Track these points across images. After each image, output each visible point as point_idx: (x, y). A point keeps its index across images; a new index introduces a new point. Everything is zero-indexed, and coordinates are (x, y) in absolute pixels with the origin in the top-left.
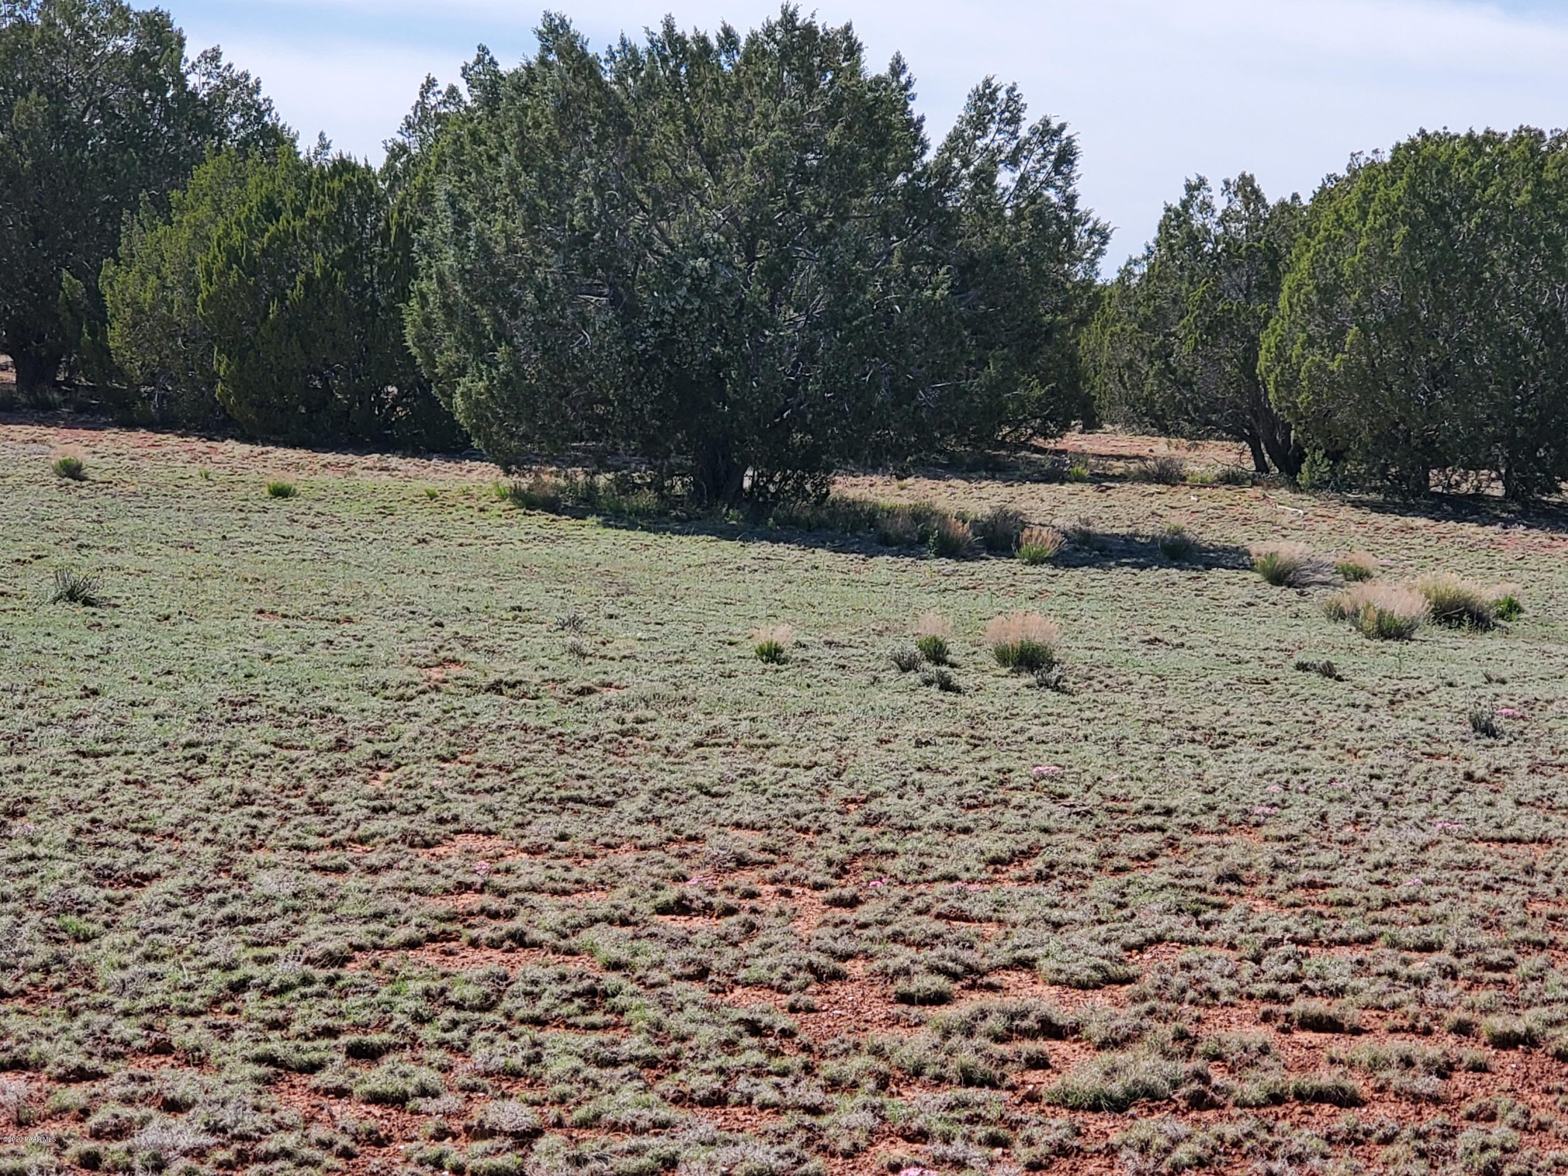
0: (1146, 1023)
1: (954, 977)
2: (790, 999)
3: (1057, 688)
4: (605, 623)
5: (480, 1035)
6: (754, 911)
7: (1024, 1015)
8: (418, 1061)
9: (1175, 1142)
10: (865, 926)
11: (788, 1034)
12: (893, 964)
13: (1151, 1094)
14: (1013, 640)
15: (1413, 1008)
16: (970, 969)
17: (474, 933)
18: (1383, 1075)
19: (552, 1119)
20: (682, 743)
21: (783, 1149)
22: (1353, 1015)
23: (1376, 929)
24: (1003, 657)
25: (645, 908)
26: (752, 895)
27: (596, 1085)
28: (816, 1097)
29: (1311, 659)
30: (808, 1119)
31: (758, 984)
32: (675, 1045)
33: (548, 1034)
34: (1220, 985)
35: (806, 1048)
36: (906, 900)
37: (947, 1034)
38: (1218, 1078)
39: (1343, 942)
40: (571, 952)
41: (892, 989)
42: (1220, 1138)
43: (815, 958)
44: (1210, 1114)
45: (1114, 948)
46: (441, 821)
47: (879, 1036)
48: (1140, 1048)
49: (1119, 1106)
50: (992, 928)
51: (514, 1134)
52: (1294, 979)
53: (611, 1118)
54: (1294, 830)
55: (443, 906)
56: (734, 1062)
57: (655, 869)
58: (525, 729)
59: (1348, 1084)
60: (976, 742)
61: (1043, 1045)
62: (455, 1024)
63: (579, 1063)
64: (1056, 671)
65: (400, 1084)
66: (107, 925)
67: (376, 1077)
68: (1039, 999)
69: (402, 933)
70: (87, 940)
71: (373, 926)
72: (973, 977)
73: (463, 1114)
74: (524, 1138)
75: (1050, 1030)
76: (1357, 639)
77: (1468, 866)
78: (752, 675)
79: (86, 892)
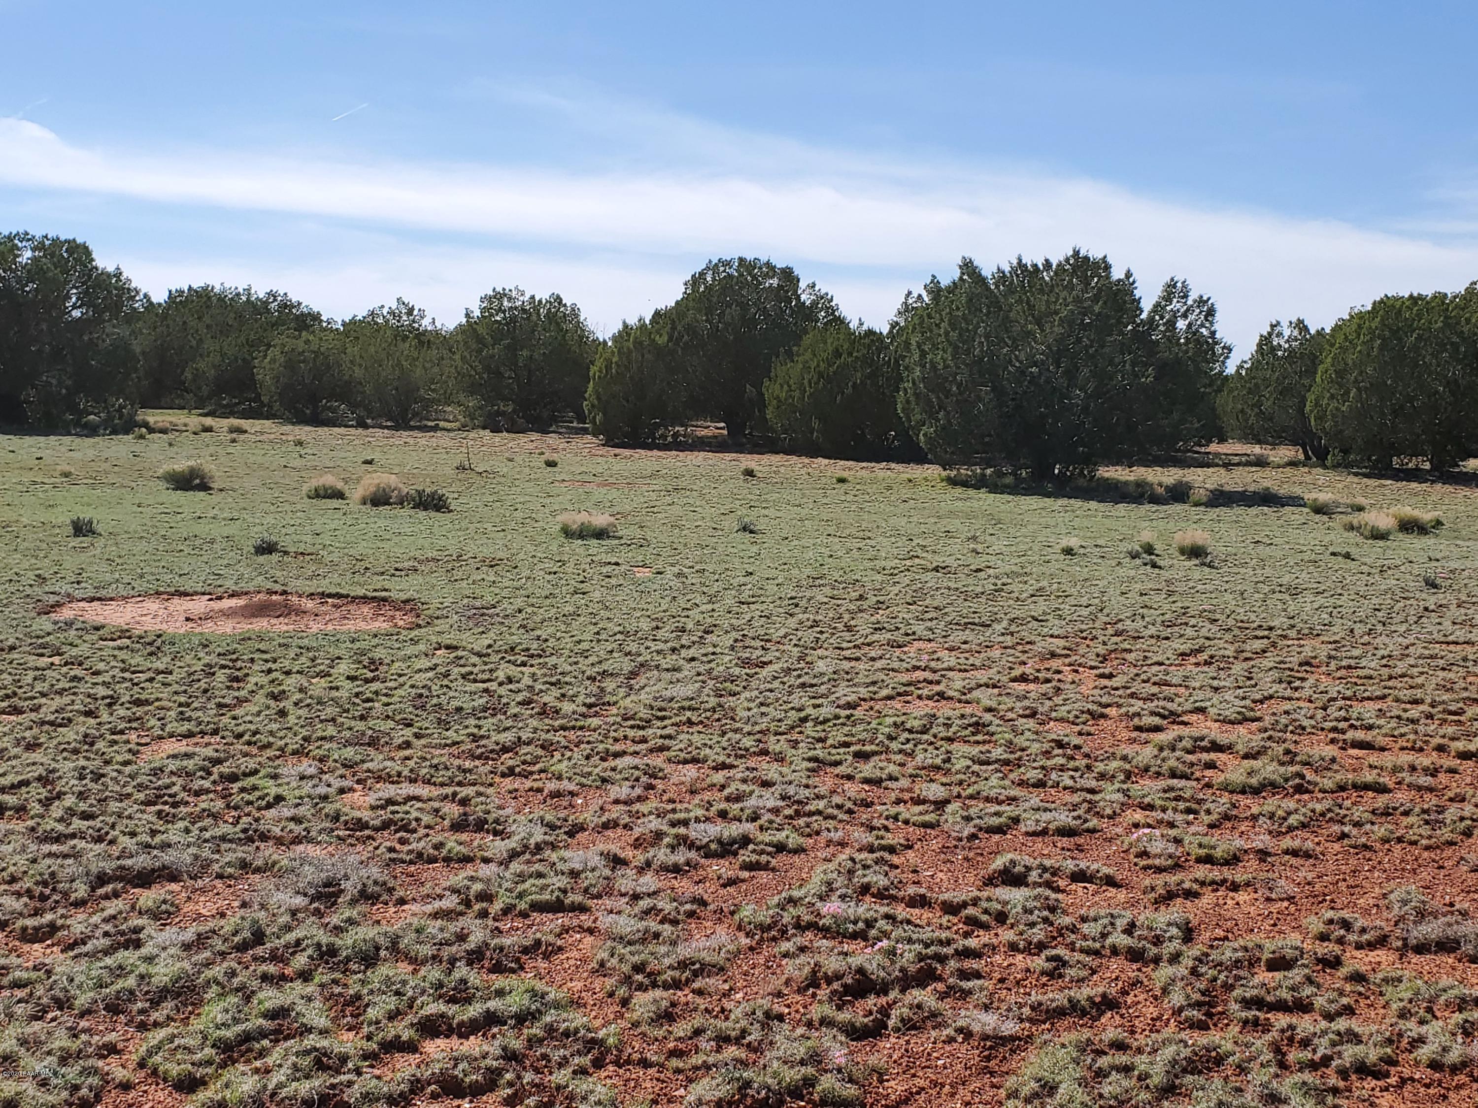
0: (1268, 744)
1: (1164, 717)
2: (1078, 728)
3: (1209, 566)
4: (988, 538)
5: (920, 747)
6: (1059, 681)
7: (1202, 739)
8: (889, 761)
9: (1289, 813)
10: (1117, 689)
11: (1077, 747)
12: (1132, 710)
13: (1273, 785)
14: (1188, 542)
15: (1412, 737)
16: (1172, 713)
17: (920, 692)
18: (1400, 775)
19: (955, 794)
20: (1025, 595)
21: (1075, 814)
22: (1381, 741)
23: (1387, 691)
24: (1182, 551)
25: (1005, 679)
26: (1059, 672)
27: (978, 775)
28: (1093, 784)
29: (1338, 550)
30: (1089, 796)
31: (1061, 720)
32: (1019, 753)
33: (955, 746)
34: (1306, 723)
35: (1087, 756)
36: (1137, 675)
37: (1161, 749)
38: (1310, 776)
39: (1369, 699)
40: (967, 702)
41: (1132, 723)
42: (1313, 811)
43: (1090, 706)
44: (1306, 797)
45: (1248, 702)
46: (907, 635)
47: (1126, 749)
48: (1265, 759)
49: (1256, 791)
50: (1182, 690)
51: (935, 803)
52: (1346, 719)
53: (985, 794)
54: (1337, 638)
55: (905, 678)
56: (1049, 763)
57: (1010, 659)
58: (949, 588)
59: (1382, 780)
60: (1170, 594)
61: (1213, 756)
62: (908, 741)
63: (970, 763)
64: (1209, 558)
65: (878, 773)
66: (744, 688)
67: (867, 769)
68: (1213, 731)
69: (885, 692)
70: (735, 695)
71: (871, 689)
72: (1174, 718)
73: (910, 790)
74: (940, 805)
75: (1216, 747)
76: (1360, 540)
77: (1431, 657)
78: (1059, 562)
79: (737, 671)
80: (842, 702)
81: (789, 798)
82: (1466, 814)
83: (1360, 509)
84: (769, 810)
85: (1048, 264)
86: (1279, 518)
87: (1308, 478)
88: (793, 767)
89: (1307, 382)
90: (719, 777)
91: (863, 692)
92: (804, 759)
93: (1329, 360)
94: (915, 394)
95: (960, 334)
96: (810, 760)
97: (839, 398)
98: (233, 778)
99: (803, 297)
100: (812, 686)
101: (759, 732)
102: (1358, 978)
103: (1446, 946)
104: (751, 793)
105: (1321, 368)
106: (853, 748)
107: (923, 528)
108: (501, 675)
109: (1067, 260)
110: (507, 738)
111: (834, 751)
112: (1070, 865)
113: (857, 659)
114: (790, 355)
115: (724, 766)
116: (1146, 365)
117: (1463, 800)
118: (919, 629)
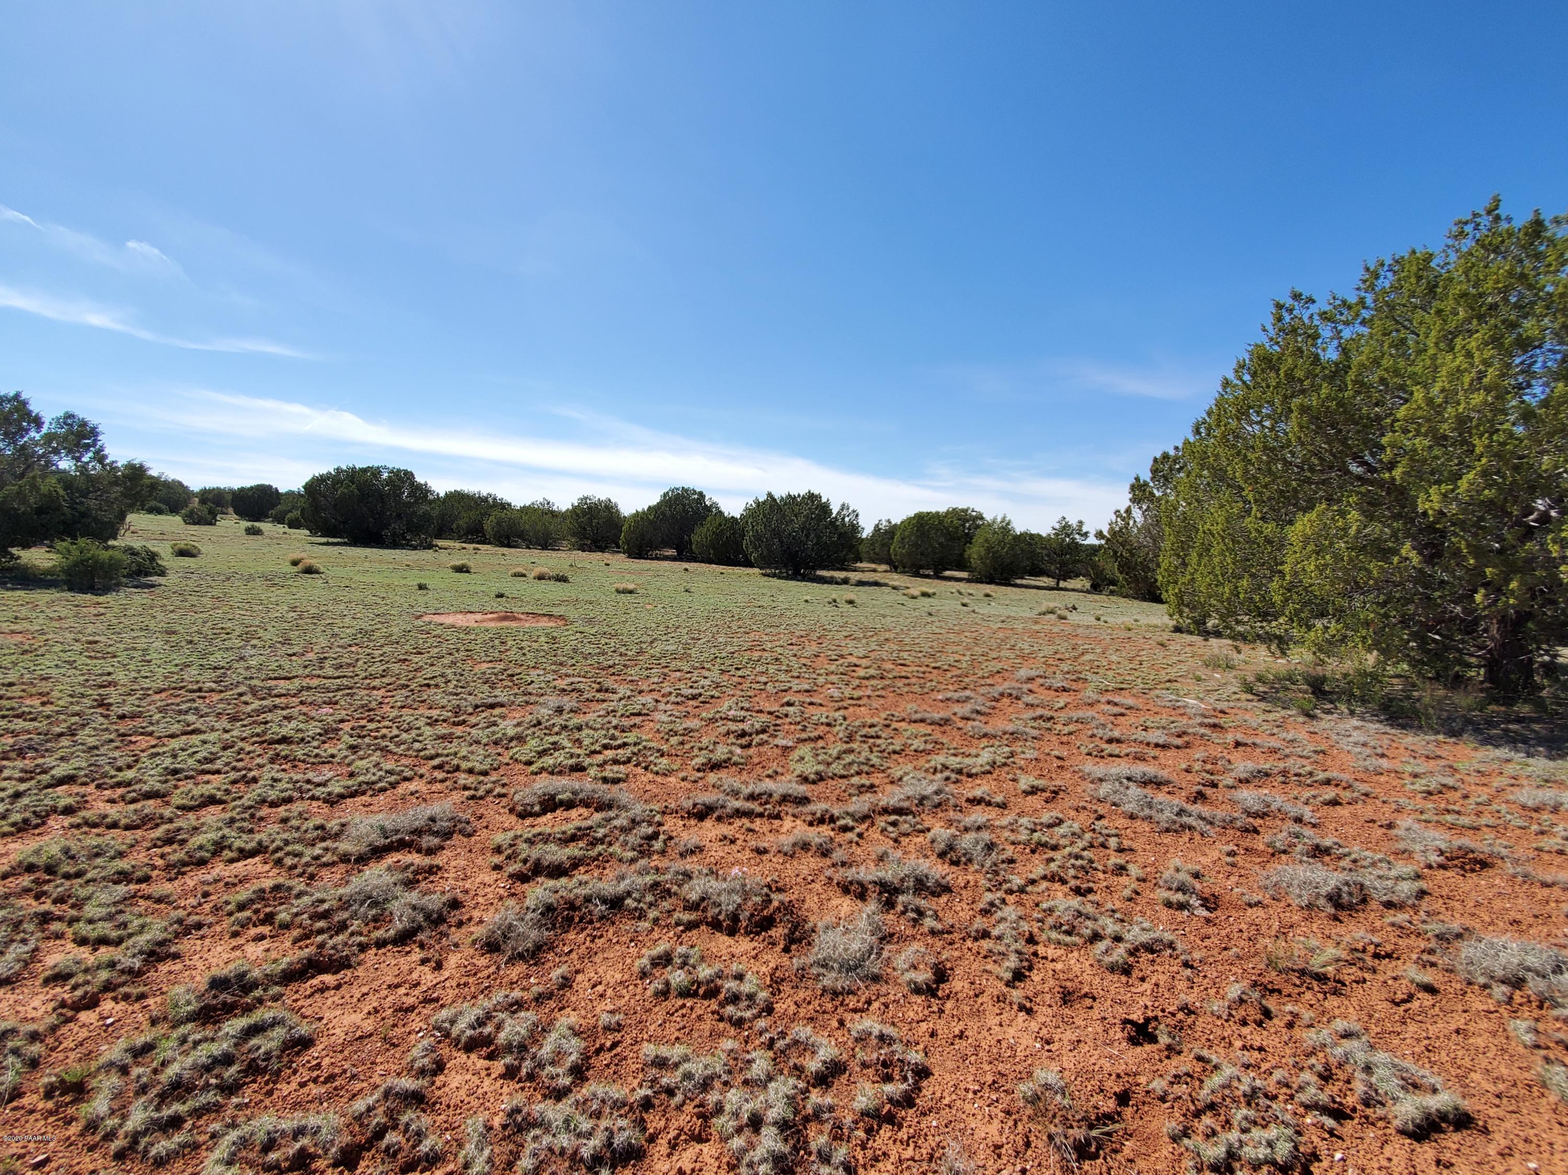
0: (872, 664)
1: (839, 656)
2: (811, 660)
3: (856, 607)
4: (778, 596)
5: (758, 666)
6: (804, 645)
7: (851, 663)
8: (747, 670)
9: (878, 685)
10: (823, 647)
11: (810, 666)
12: (828, 654)
13: (873, 676)
14: (848, 599)
15: (918, 662)
17: (756, 648)
18: (913, 673)
19: (770, 680)
22: (908, 663)
23: (912, 648)
24: (846, 602)
26: (804, 642)
27: (777, 674)
28: (815, 677)
29: (900, 602)
30: (814, 680)
31: (805, 657)
32: (791, 668)
33: (769, 665)
35: (813, 668)
36: (830, 643)
37: (838, 666)
38: (885, 673)
39: (906, 651)
40: (773, 652)
41: (828, 658)
42: (886, 684)
43: (815, 653)
44: (884, 680)
52: (898, 657)
56: (801, 671)
57: (787, 638)
61: (854, 668)
64: (856, 604)
65: (744, 674)
67: (740, 673)
68: (854, 660)
72: (842, 656)
74: (765, 684)
75: (856, 666)
78: (803, 605)
79: (690, 641)
80: (729, 652)
81: (714, 682)
82: (933, 684)
83: (908, 588)
84: (707, 685)
85: (798, 495)
86: (880, 591)
87: (891, 577)
88: (714, 672)
89: (891, 542)
90: (689, 676)
91: (736, 648)
92: (717, 670)
93: (899, 534)
94: (750, 541)
95: (767, 520)
96: (720, 670)
97: (721, 542)
98: (513, 676)
100: (718, 646)
101: (700, 661)
102: (896, 729)
103: (922, 721)
104: (701, 680)
105: (896, 537)
106: (734, 666)
107: (754, 591)
108: (603, 642)
109: (805, 494)
110: (611, 663)
111: (728, 667)
112: (808, 700)
113: (733, 638)
114: (703, 523)
115: (690, 672)
116: (834, 534)
117: (932, 681)
118: (755, 627)
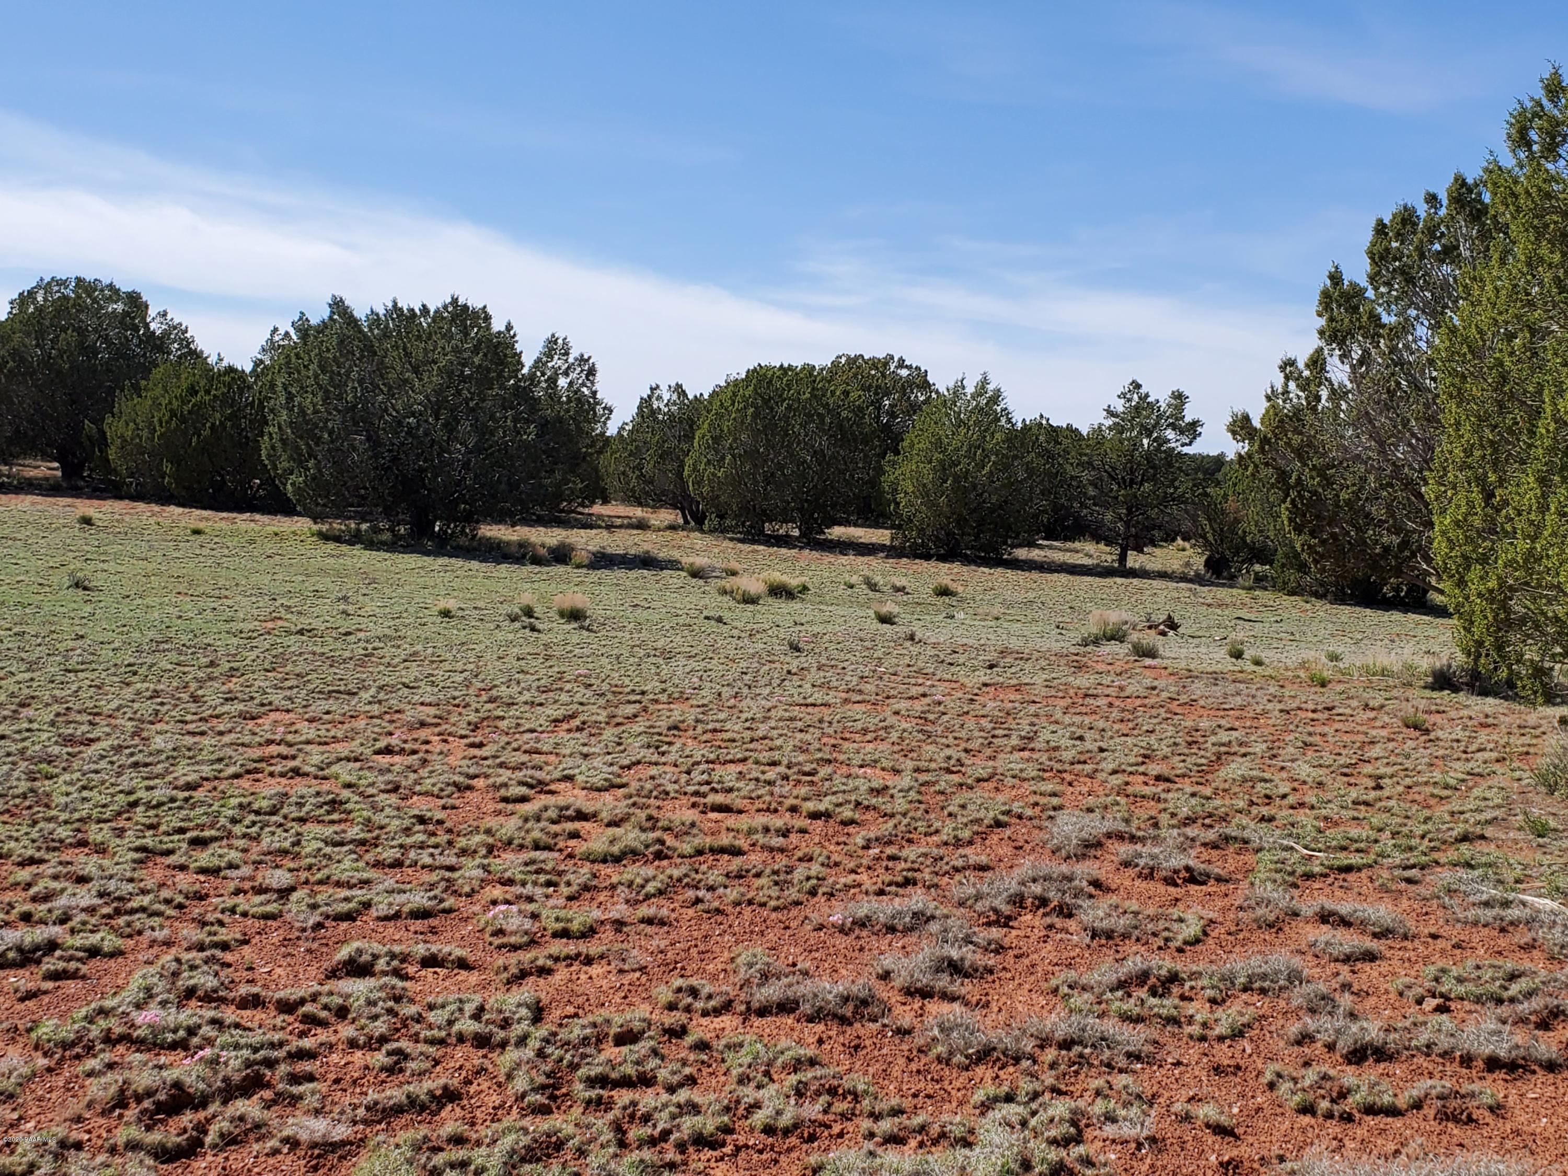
0: (632, 810)
1: (531, 787)
2: (442, 802)
3: (588, 630)
4: (361, 598)
5: (267, 829)
6: (427, 751)
7: (567, 808)
8: (230, 846)
9: (647, 881)
10: (486, 759)
11: (440, 822)
12: (499, 780)
13: (634, 852)
14: (567, 606)
15: (768, 798)
16: (540, 782)
17: (272, 768)
18: (755, 837)
19: (303, 879)
20: (397, 660)
21: (432, 894)
22: (739, 803)
23: (748, 754)
24: (562, 614)
25: (368, 751)
26: (427, 742)
27: (330, 858)
28: (453, 860)
29: (711, 614)
30: (448, 874)
31: (426, 794)
32: (377, 832)
33: (306, 828)
34: (670, 787)
35: (449, 831)
36: (508, 743)
37: (526, 820)
38: (670, 841)
39: (732, 761)
40: (325, 778)
41: (498, 795)
42: (671, 877)
43: (457, 778)
44: (665, 863)
45: (615, 769)
46: (263, 705)
47: (491, 822)
48: (627, 826)
49: (617, 859)
50: (552, 758)
51: (279, 891)
52: (708, 783)
53: (335, 878)
54: (705, 702)
55: (257, 753)
56: (409, 841)
57: (376, 729)
58: (314, 653)
59: (737, 843)
60: (548, 658)
61: (577, 825)
62: (254, 823)
63: (321, 845)
64: (588, 622)
65: (216, 862)
66: (64, 769)
67: (204, 858)
68: (576, 798)
69: (232, 770)
70: (51, 778)
71: (216, 766)
72: (541, 787)
73: (252, 878)
74: (284, 893)
75: (581, 816)
76: (732, 604)
77: (791, 719)
78: (435, 624)
79: (56, 750)
80: (181, 782)
81: (109, 894)
82: (813, 873)
83: (734, 573)
84: (83, 910)
85: (425, 310)
86: (657, 582)
87: (686, 543)
88: (116, 859)
89: (685, 447)
90: (24, 874)
91: (206, 770)
92: (130, 849)
93: (706, 426)
94: (281, 440)
95: (331, 378)
96: (137, 850)
97: (194, 440)
99: (153, 326)
100: (146, 765)
101: (79, 820)
102: (702, 1046)
103: (786, 1007)
104: (63, 890)
105: (698, 434)
106: (189, 835)
107: (288, 587)
109: (445, 307)
111: (166, 839)
112: (421, 950)
113: (203, 733)
114: (137, 389)
115: (32, 861)
116: (528, 422)
117: (811, 859)
118: (277, 698)
